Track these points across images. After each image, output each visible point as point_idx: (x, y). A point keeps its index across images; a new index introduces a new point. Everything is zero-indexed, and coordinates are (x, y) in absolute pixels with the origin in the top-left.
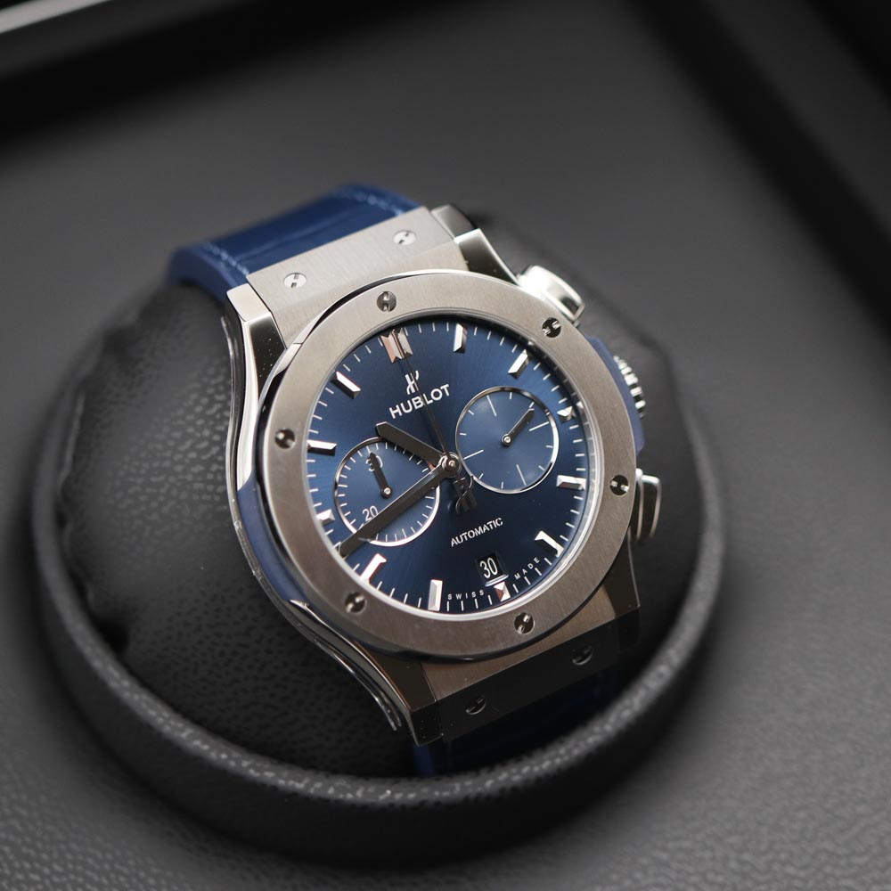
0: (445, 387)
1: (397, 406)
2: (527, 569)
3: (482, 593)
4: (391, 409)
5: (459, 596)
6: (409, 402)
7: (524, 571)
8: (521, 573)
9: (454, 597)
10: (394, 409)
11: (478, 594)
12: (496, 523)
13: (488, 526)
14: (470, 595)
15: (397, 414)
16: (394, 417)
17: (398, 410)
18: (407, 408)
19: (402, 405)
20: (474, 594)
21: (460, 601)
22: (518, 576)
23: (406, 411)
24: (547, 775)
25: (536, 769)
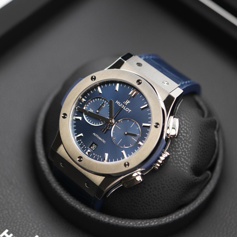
0: (130, 110)
1: (119, 102)
2: (97, 155)
3: (86, 147)
4: (117, 101)
5: (82, 142)
6: (122, 104)
7: (96, 155)
8: (95, 155)
9: (81, 141)
10: (118, 102)
11: (85, 147)
12: (104, 141)
13: (102, 140)
14: (83, 145)
15: (117, 103)
16: (116, 103)
17: (118, 103)
18: (120, 104)
19: (120, 103)
20: (84, 146)
21: (81, 143)
22: (94, 154)
23: (119, 105)
24: (63, 198)
25: (63, 195)
